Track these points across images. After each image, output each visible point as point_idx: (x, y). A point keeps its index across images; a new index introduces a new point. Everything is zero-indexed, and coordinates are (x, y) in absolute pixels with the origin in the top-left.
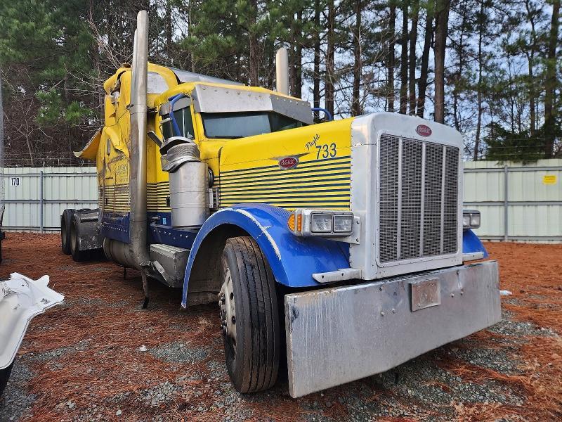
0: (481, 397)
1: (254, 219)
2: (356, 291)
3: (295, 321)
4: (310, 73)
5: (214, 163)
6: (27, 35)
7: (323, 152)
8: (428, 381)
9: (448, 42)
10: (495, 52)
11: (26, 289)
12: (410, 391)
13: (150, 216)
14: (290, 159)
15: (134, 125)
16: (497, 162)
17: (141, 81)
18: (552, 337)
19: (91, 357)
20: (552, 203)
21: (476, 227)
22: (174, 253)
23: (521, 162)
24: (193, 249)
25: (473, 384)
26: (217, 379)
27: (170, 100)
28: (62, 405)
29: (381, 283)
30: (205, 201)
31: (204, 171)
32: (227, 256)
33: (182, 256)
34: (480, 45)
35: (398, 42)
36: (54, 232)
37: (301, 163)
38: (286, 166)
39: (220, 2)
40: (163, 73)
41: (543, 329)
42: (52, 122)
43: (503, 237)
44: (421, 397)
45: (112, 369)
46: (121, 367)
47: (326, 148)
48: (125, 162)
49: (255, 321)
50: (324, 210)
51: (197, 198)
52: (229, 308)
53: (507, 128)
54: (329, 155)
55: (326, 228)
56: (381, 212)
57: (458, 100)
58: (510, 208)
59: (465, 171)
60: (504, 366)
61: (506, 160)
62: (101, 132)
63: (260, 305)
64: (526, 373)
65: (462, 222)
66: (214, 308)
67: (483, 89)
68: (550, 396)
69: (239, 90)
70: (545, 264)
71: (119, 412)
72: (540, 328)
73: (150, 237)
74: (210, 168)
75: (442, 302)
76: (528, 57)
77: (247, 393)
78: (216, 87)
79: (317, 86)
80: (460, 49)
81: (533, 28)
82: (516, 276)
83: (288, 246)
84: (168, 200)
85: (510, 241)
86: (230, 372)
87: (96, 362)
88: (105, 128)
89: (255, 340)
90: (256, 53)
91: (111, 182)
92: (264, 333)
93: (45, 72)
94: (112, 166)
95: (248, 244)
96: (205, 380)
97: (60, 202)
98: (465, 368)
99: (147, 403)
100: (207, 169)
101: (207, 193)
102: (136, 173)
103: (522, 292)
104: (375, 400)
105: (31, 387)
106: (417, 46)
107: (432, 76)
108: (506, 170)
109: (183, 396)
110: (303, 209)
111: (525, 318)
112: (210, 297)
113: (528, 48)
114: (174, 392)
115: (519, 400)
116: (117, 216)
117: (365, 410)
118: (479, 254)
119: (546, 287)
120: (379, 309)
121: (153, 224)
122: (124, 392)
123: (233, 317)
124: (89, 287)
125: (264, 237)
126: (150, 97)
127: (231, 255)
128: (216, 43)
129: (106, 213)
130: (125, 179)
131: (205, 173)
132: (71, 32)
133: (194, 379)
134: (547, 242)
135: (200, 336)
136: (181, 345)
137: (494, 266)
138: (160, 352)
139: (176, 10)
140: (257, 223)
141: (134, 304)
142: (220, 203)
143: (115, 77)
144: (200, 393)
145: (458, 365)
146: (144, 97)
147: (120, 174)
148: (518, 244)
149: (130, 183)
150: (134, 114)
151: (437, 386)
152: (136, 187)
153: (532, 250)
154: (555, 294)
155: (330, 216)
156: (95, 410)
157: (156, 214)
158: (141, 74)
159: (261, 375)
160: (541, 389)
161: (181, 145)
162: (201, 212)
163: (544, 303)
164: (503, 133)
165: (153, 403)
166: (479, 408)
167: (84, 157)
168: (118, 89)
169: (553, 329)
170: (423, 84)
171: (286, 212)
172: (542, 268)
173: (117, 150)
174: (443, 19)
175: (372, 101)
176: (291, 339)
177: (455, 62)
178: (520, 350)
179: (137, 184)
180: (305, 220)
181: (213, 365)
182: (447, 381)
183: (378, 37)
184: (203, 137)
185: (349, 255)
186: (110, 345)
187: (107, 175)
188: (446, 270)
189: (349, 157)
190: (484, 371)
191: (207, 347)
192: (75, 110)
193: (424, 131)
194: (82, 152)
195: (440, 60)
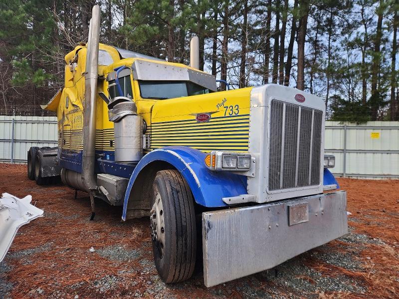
0: (336, 287)
1: (180, 157)
2: (252, 211)
3: (210, 232)
4: (209, 56)
5: (147, 117)
6: (6, 19)
7: (229, 111)
8: (298, 275)
9: (307, 38)
10: (339, 46)
11: (15, 205)
12: (286, 283)
13: (98, 153)
14: (205, 115)
15: (88, 87)
16: (339, 122)
17: (94, 56)
18: (381, 245)
19: (53, 256)
20: (376, 152)
21: (332, 167)
22: (116, 180)
23: (356, 123)
24: (132, 178)
25: (330, 278)
26: (148, 273)
27: (116, 70)
28: (33, 291)
29: (269, 205)
30: (140, 144)
31: (140, 122)
32: (158, 183)
33: (121, 183)
34: (329, 41)
35: (273, 37)
36: (21, 163)
37: (213, 118)
38: (201, 120)
39: (149, 2)
40: (109, 50)
41: (375, 239)
42: (23, 83)
43: (343, 174)
44: (294, 287)
45: (70, 265)
46: (76, 263)
47: (231, 108)
48: (80, 113)
49: (180, 231)
50: (232, 152)
51: (134, 141)
52: (160, 221)
53: (346, 99)
54: (234, 113)
55: (232, 165)
56: (270, 154)
57: (313, 78)
58: (347, 154)
59: (326, 128)
60: (350, 265)
61: (345, 121)
62: (62, 91)
63: (184, 219)
64: (365, 270)
65: (323, 163)
66: (146, 221)
67: (330, 71)
68: (384, 287)
69: (165, 65)
70: (372, 193)
71: (77, 297)
72: (372, 239)
73: (98, 169)
74: (144, 120)
75: (309, 220)
76: (362, 51)
77: (170, 284)
78: (150, 62)
79: (214, 65)
80: (315, 43)
81: (366, 31)
82: (353, 201)
83: (205, 177)
84: (111, 142)
85: (347, 177)
86: (157, 268)
87: (58, 259)
88: (65, 89)
89: (179, 245)
90: (174, 40)
91: (68, 128)
92: (186, 240)
93: (19, 47)
94: (70, 116)
95: (174, 175)
96: (139, 274)
97: (26, 141)
98: (324, 266)
99: (97, 290)
100: (142, 120)
101: (141, 138)
102: (89, 122)
103: (358, 213)
104: (263, 289)
105: (9, 278)
106: (286, 40)
107: (295, 61)
108: (345, 127)
109: (124, 285)
110: (217, 151)
111: (362, 231)
112: (143, 213)
113: (362, 45)
114: (117, 282)
115: (363, 289)
116: (72, 152)
117: (255, 296)
118: (333, 186)
119: (374, 210)
120: (268, 223)
121: (100, 159)
122: (80, 282)
123: (162, 228)
124: (50, 204)
125: (188, 171)
126: (100, 67)
127: (161, 183)
128: (145, 31)
129: (63, 150)
130: (79, 125)
131: (141, 123)
132: (38, 19)
133: (131, 272)
134: (372, 179)
135: (133, 242)
136: (120, 248)
137: (344, 194)
138: (104, 253)
139: (115, 7)
140: (182, 160)
141: (83, 217)
142: (151, 146)
143: (74, 52)
144: (135, 283)
145: (318, 264)
146: (96, 67)
147: (76, 122)
148: (352, 180)
149: (84, 129)
150: (88, 79)
151: (305, 279)
152: (88, 132)
153: (362, 184)
154: (381, 215)
155: (235, 157)
156: (59, 295)
157: (102, 152)
158: (94, 50)
159: (182, 271)
160: (377, 282)
161: (123, 103)
162: (137, 151)
163: (374, 221)
164: (343, 102)
165: (102, 290)
166: (336, 295)
167: (49, 109)
168: (76, 61)
169: (382, 240)
170: (289, 66)
171: (202, 153)
172: (371, 196)
173: (74, 105)
174: (304, 22)
175: (254, 77)
176: (207, 245)
177: (312, 52)
178: (361, 254)
179: (89, 129)
180: (218, 159)
181: (144, 262)
182: (312, 276)
183: (259, 32)
184: (140, 98)
185: (247, 185)
186: (67, 247)
187: (66, 122)
188: (312, 197)
189: (248, 115)
190: (337, 268)
191: (139, 249)
192: (40, 75)
193: (300, 98)
194: (47, 106)
195: (302, 50)
